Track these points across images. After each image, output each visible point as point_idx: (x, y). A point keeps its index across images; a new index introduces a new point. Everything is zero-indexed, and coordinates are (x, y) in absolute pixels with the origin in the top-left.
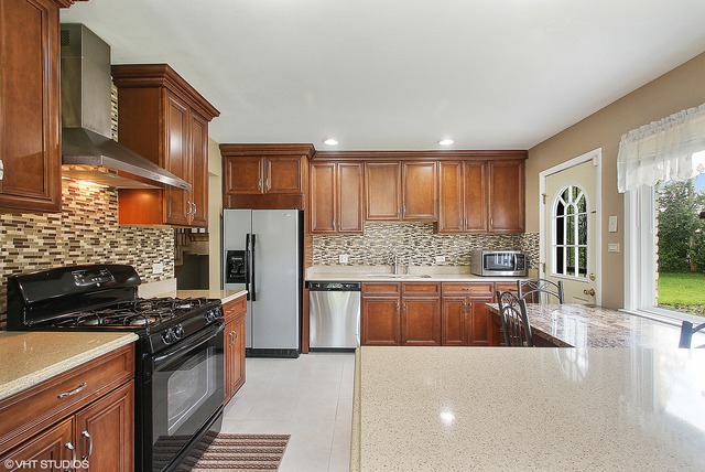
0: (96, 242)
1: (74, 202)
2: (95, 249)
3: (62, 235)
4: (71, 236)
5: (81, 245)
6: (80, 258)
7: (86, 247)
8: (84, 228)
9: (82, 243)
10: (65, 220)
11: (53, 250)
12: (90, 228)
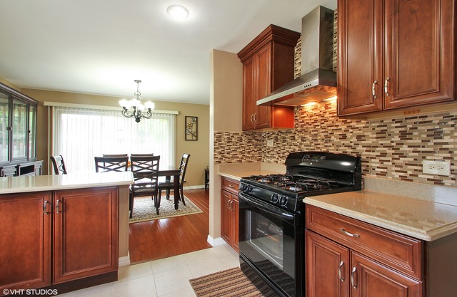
0: (344, 137)
1: (328, 113)
2: (342, 142)
3: (321, 134)
4: (326, 134)
5: (332, 139)
6: (331, 148)
7: (336, 140)
8: (334, 128)
9: (333, 138)
10: (322, 125)
11: (316, 143)
12: (339, 128)
